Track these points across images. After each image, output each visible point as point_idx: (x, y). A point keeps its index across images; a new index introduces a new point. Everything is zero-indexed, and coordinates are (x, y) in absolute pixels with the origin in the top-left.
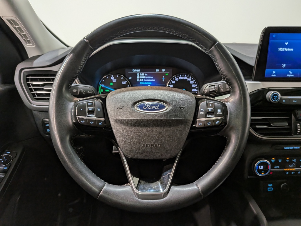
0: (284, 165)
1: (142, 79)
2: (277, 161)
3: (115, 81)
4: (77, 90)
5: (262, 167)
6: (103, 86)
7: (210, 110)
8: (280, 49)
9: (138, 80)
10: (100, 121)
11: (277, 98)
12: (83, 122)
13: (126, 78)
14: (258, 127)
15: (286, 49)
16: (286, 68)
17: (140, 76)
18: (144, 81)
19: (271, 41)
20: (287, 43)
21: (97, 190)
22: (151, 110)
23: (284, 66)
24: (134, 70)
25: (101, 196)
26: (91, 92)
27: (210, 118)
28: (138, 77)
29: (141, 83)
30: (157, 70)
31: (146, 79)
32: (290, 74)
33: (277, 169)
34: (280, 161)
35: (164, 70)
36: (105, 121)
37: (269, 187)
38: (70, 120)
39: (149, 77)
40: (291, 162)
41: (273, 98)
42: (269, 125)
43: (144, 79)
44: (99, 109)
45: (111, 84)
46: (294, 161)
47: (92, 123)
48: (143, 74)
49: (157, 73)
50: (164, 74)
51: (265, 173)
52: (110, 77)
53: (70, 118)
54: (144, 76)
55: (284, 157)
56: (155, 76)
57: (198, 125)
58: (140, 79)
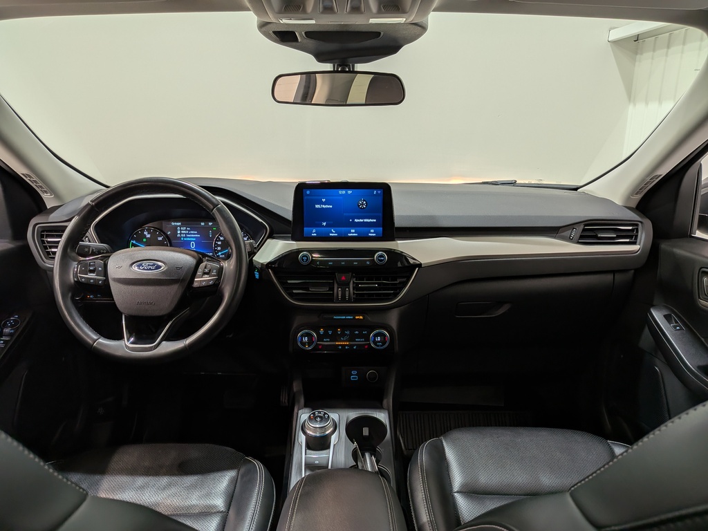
0: (334, 337)
1: (183, 234)
2: (326, 332)
3: (148, 236)
4: (89, 249)
5: (306, 339)
6: (134, 242)
7: (207, 271)
8: (317, 206)
9: (179, 235)
10: (100, 280)
11: (307, 260)
12: (83, 280)
13: (162, 232)
14: (294, 291)
15: (324, 206)
16: (327, 226)
17: (181, 230)
18: (186, 237)
19: (305, 198)
20: (324, 200)
21: (91, 342)
22: (147, 270)
23: (325, 224)
24: (173, 224)
25: (95, 347)
26: (105, 251)
27: (206, 278)
28: (179, 232)
29: (182, 239)
30: (203, 224)
31: (188, 234)
32: (333, 233)
33: (326, 342)
34: (330, 332)
35: (210, 224)
36: (105, 280)
37: (352, 375)
38: (72, 279)
39: (192, 232)
40: (343, 335)
41: (303, 260)
42: (307, 289)
43: (186, 234)
44: (100, 269)
45: (144, 240)
46: (348, 332)
47: (92, 281)
48: (185, 228)
49: (203, 227)
50: (211, 228)
51: (309, 346)
52: (143, 231)
53: (72, 277)
54: (186, 230)
55: (334, 328)
56: (199, 230)
57: (195, 285)
58: (181, 234)
